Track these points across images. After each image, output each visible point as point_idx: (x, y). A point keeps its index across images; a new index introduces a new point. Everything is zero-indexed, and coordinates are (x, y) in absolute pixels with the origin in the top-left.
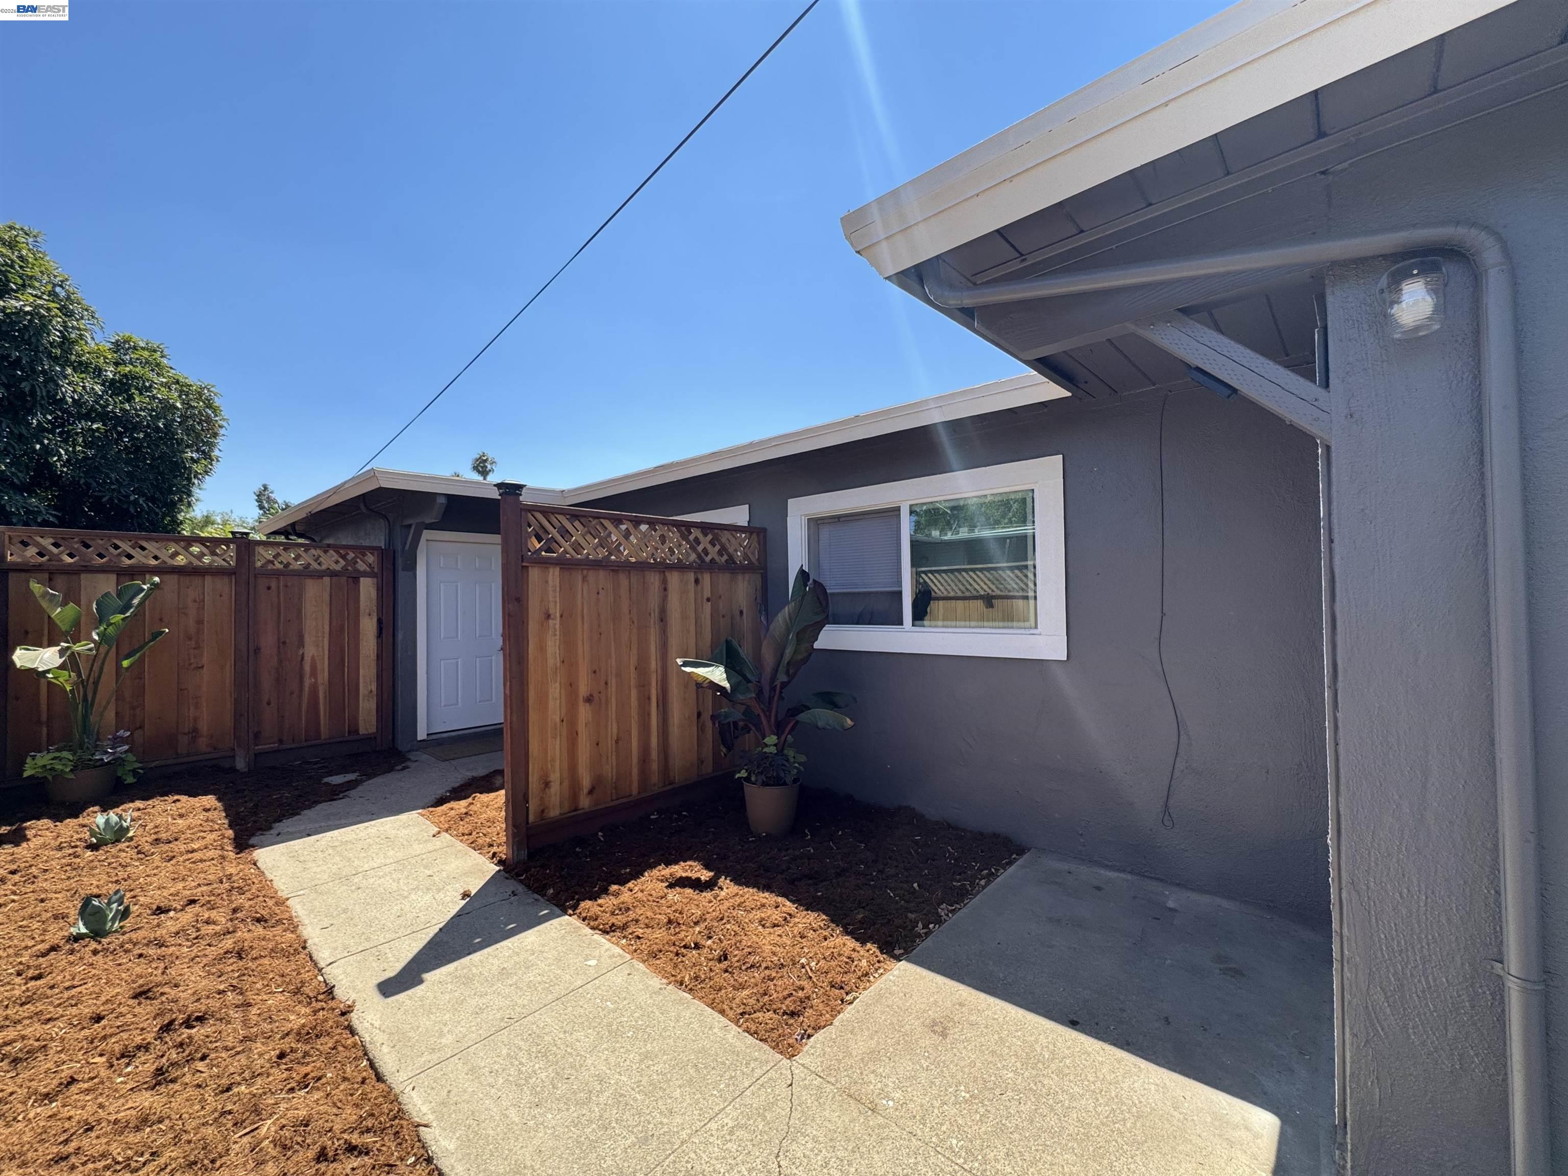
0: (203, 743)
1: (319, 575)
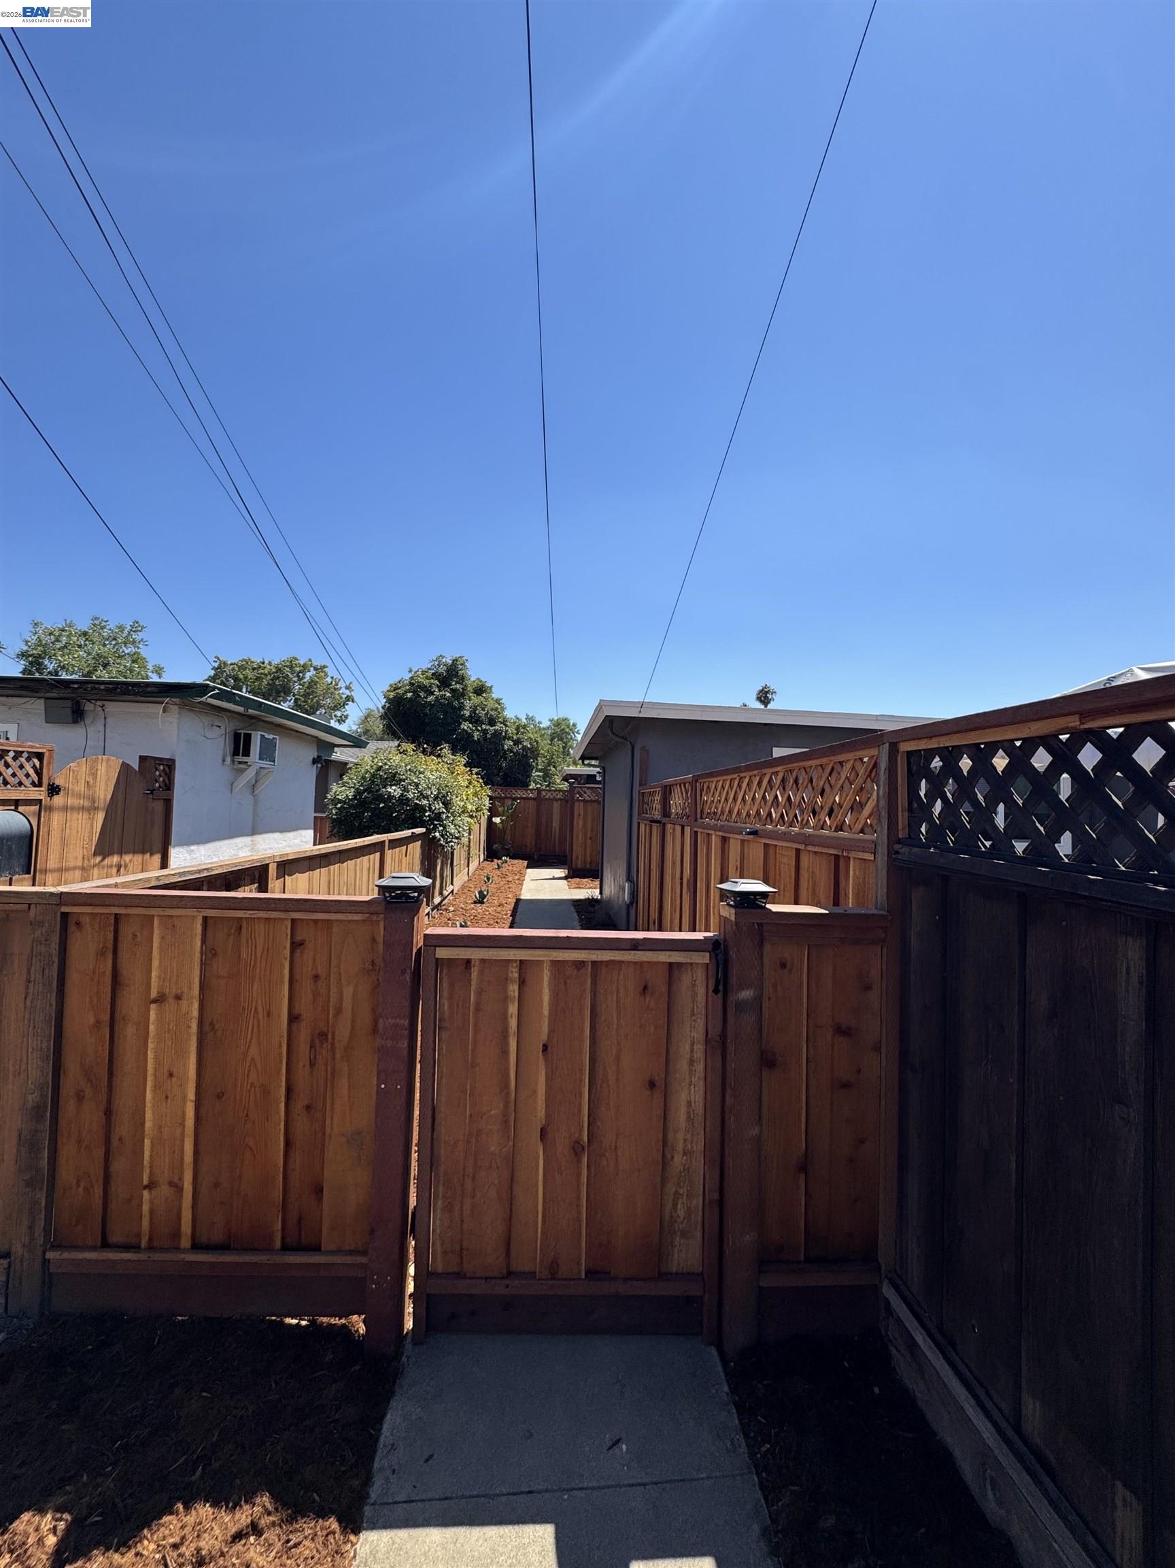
0: (528, 849)
1: (557, 800)
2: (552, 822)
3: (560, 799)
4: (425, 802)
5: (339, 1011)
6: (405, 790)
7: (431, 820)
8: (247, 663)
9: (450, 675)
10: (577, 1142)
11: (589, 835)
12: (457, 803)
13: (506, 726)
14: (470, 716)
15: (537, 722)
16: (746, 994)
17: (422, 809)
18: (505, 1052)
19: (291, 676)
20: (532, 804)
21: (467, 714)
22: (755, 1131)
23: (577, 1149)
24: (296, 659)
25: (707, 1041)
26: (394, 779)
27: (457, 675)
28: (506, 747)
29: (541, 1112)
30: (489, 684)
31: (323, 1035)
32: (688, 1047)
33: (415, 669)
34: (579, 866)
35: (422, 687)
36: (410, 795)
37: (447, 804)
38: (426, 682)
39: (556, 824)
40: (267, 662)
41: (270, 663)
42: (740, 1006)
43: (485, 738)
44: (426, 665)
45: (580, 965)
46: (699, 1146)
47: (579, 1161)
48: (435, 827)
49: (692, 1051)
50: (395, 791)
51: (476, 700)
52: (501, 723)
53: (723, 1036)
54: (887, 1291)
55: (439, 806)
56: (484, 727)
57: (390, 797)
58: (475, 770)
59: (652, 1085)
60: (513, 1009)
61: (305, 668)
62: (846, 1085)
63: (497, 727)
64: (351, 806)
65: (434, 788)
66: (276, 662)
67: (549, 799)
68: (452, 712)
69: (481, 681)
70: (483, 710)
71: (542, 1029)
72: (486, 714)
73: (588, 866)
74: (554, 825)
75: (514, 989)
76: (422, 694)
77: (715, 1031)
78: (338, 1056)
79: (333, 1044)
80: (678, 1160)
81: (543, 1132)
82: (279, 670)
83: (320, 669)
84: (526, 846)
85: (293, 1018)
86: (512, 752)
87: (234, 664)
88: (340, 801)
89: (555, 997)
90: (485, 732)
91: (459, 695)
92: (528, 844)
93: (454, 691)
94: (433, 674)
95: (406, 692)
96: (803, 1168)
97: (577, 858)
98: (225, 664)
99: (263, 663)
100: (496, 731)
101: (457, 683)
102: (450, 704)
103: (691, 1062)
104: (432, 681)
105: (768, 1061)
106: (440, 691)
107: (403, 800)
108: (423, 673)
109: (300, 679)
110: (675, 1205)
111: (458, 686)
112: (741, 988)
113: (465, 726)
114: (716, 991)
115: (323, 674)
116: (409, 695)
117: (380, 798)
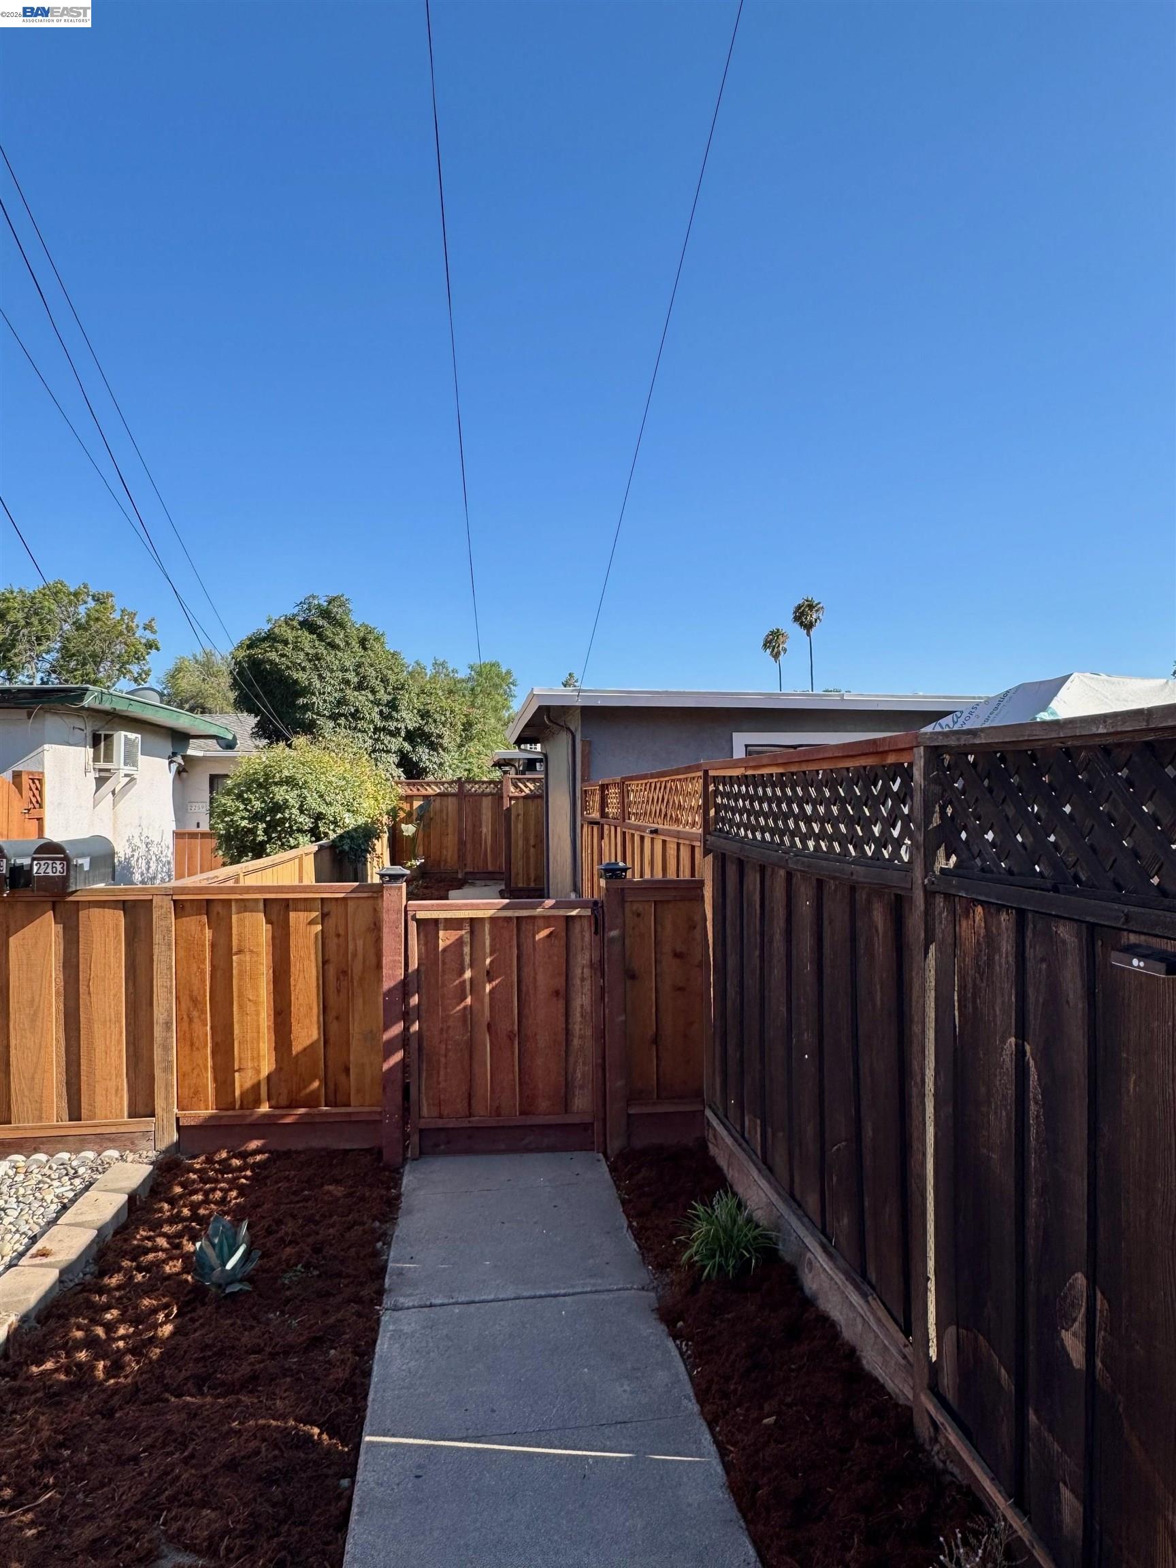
1: (487, 795)
2: (481, 827)
3: (491, 794)
5: (355, 955)
9: (325, 619)
10: (511, 1032)
11: (532, 842)
15: (450, 670)
16: (614, 933)
20: (451, 803)
22: (622, 1018)
23: (511, 1036)
25: (591, 965)
27: (334, 620)
29: (487, 1014)
30: (379, 633)
31: (345, 973)
32: (580, 971)
34: (520, 885)
37: (353, 812)
39: (486, 829)
42: (612, 940)
45: (508, 919)
46: (589, 1033)
47: (513, 1044)
49: (583, 973)
53: (602, 961)
54: (708, 1113)
59: (559, 994)
60: (467, 949)
62: (681, 989)
65: (338, 793)
67: (475, 795)
69: (368, 627)
71: (486, 961)
73: (532, 885)
74: (484, 830)
75: (467, 937)
77: (596, 958)
78: (355, 984)
79: (352, 977)
80: (576, 1042)
83: (102, 599)
84: (446, 861)
85: (325, 962)
89: (493, 939)
92: (449, 860)
94: (302, 620)
96: (656, 1040)
97: (518, 874)
103: (583, 980)
104: (301, 632)
105: (632, 976)
108: (286, 620)
110: (575, 1071)
112: (610, 929)
114: (596, 933)
115: (107, 607)
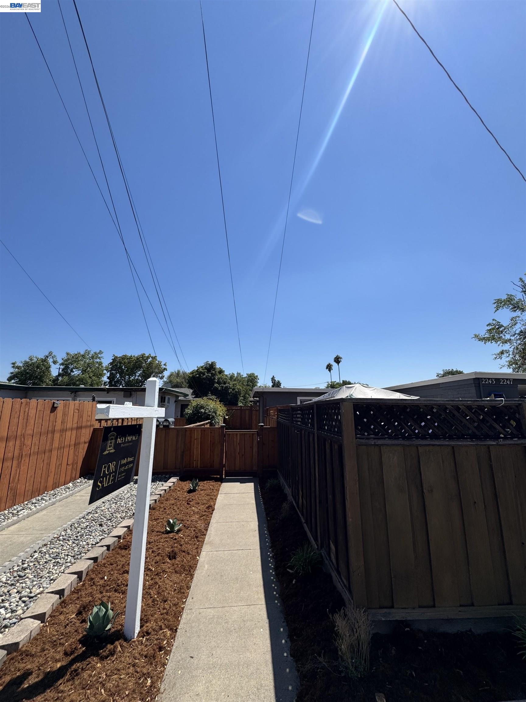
4: (210, 413)
6: (205, 410)
7: (212, 418)
8: (125, 356)
9: (211, 367)
11: (257, 421)
12: (218, 413)
13: (229, 384)
14: (217, 382)
15: (241, 375)
16: (261, 436)
17: (210, 415)
18: (234, 444)
19: (142, 361)
20: (239, 411)
21: (216, 381)
22: (262, 452)
23: (243, 455)
24: (144, 354)
26: (202, 407)
27: (213, 368)
28: (229, 391)
29: (238, 451)
30: (223, 370)
31: (214, 443)
32: (255, 443)
33: (199, 366)
35: (201, 373)
36: (207, 412)
37: (216, 413)
38: (203, 371)
39: (247, 418)
40: (133, 356)
41: (134, 356)
43: (222, 389)
44: (202, 365)
45: (242, 434)
47: (243, 457)
48: (213, 421)
50: (203, 410)
51: (219, 376)
52: (228, 383)
54: (278, 470)
55: (214, 414)
56: (222, 385)
57: (202, 412)
58: (222, 403)
59: (251, 447)
60: (235, 439)
61: (148, 357)
62: (273, 447)
63: (227, 385)
64: (192, 415)
65: (212, 409)
66: (136, 356)
67: (245, 410)
68: (211, 381)
69: (221, 369)
70: (222, 379)
71: (238, 442)
72: (223, 381)
75: (235, 437)
76: (202, 375)
77: (258, 441)
78: (216, 445)
80: (254, 457)
81: (239, 453)
82: (138, 359)
83: (154, 358)
85: (211, 441)
86: (232, 393)
87: (120, 357)
88: (188, 414)
89: (240, 437)
90: (222, 387)
91: (213, 375)
92: (238, 425)
93: (212, 374)
94: (205, 368)
95: (196, 374)
96: (268, 457)
98: (117, 357)
99: (131, 356)
100: (226, 386)
101: (213, 370)
102: (211, 378)
103: (255, 445)
104: (205, 370)
106: (207, 374)
107: (205, 413)
108: (202, 367)
109: (146, 362)
111: (213, 372)
113: (216, 385)
115: (155, 360)
116: (197, 376)
117: (199, 413)
